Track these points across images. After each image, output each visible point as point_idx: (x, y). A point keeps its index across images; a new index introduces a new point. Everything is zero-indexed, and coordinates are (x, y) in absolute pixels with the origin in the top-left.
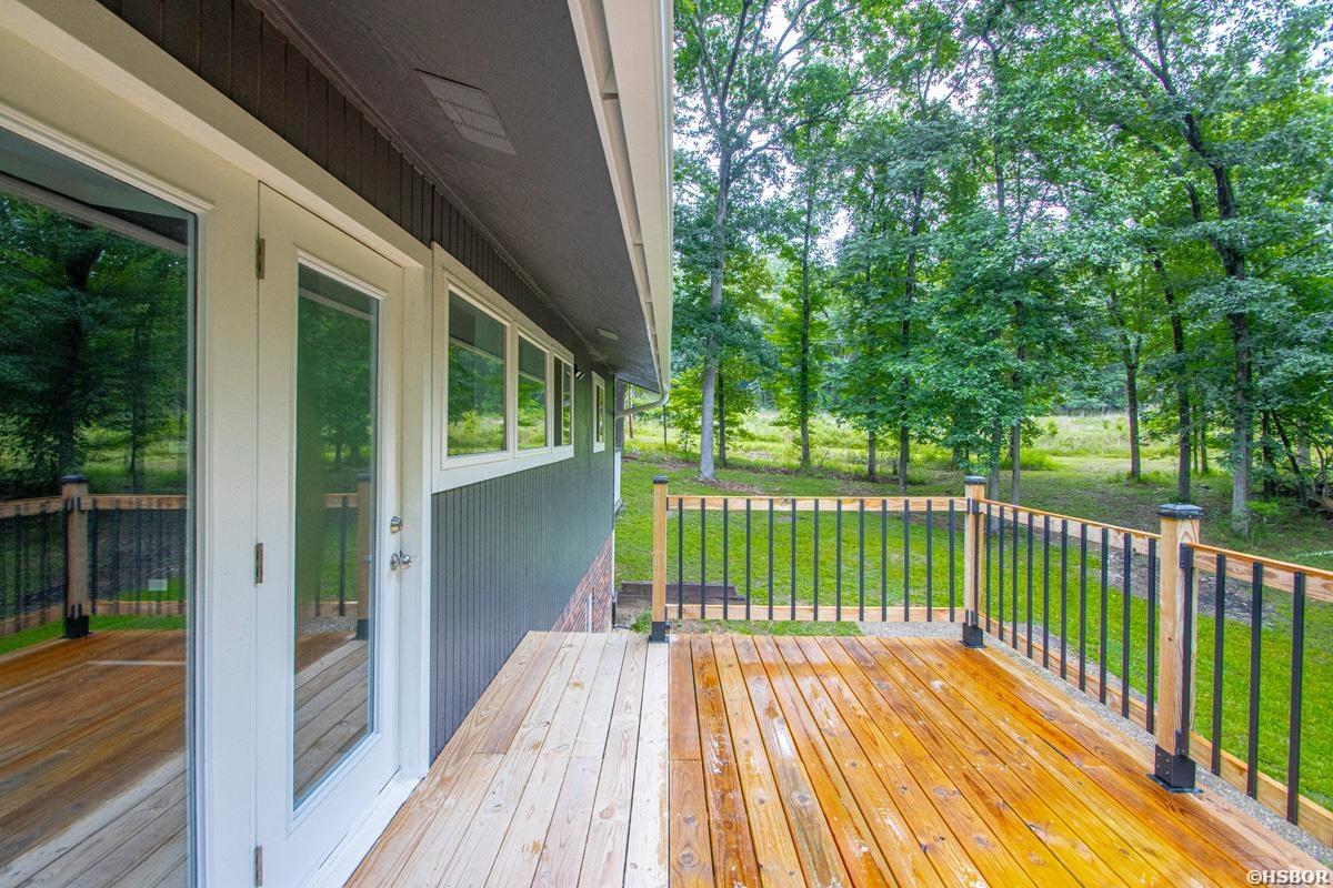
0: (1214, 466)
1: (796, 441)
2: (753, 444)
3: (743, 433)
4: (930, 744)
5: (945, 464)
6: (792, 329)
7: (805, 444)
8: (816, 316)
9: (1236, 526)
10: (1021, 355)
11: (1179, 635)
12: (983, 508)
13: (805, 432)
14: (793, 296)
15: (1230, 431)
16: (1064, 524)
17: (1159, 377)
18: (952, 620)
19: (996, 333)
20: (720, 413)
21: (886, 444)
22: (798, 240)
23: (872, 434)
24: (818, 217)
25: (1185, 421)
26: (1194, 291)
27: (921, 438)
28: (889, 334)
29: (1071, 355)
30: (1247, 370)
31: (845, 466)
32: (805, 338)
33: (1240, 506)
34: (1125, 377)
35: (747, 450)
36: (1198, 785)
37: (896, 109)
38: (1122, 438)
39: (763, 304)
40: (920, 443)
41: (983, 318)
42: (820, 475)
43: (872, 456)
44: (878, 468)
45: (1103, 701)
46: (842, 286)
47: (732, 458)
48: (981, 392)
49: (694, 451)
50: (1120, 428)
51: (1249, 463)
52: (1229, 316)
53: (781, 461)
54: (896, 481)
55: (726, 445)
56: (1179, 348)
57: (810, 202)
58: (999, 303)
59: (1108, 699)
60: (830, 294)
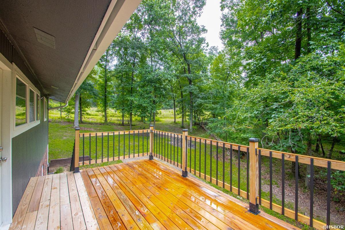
0: (187, 120)
1: (103, 116)
2: (90, 117)
3: (87, 114)
4: (146, 180)
5: (139, 121)
6: (102, 86)
7: (106, 116)
8: (109, 83)
9: (190, 131)
10: (155, 97)
11: (185, 151)
12: (153, 131)
13: (106, 113)
14: (102, 77)
15: (189, 113)
16: (168, 133)
17: (179, 103)
18: (147, 155)
19: (151, 92)
20: (80, 108)
21: (126, 116)
22: (104, 63)
23: (123, 114)
24: (109, 58)
25: (183, 112)
26: (184, 87)
27: (135, 115)
28: (127, 90)
29: (164, 98)
30: (192, 102)
31: (116, 122)
32: (106, 89)
33: (191, 127)
34: (173, 102)
35: (88, 118)
36: (188, 176)
37: (128, 35)
38: (173, 114)
39: (93, 78)
40: (135, 116)
41: (148, 88)
42: (110, 124)
43: (123, 119)
44: (124, 122)
45: (174, 165)
46: (115, 76)
47: (84, 121)
48: (148, 105)
49: (71, 119)
50: (172, 112)
51: (192, 119)
52: (190, 92)
53: (99, 121)
54: (129, 125)
55: (82, 117)
56: (182, 97)
57: (107, 53)
58: (151, 86)
59: (175, 164)
60: (112, 78)
